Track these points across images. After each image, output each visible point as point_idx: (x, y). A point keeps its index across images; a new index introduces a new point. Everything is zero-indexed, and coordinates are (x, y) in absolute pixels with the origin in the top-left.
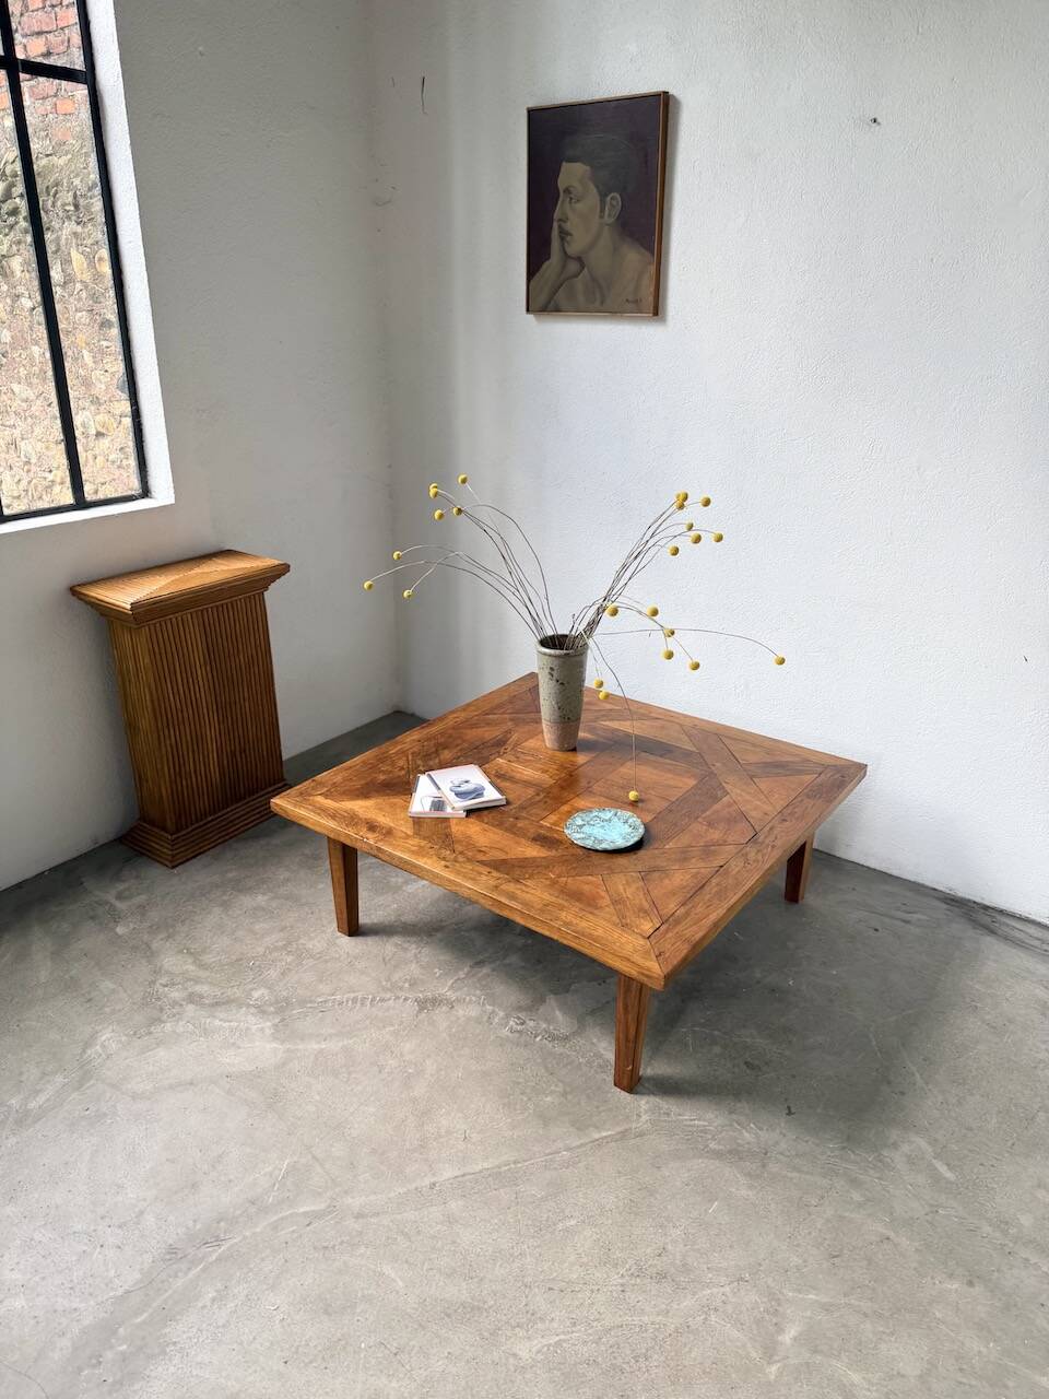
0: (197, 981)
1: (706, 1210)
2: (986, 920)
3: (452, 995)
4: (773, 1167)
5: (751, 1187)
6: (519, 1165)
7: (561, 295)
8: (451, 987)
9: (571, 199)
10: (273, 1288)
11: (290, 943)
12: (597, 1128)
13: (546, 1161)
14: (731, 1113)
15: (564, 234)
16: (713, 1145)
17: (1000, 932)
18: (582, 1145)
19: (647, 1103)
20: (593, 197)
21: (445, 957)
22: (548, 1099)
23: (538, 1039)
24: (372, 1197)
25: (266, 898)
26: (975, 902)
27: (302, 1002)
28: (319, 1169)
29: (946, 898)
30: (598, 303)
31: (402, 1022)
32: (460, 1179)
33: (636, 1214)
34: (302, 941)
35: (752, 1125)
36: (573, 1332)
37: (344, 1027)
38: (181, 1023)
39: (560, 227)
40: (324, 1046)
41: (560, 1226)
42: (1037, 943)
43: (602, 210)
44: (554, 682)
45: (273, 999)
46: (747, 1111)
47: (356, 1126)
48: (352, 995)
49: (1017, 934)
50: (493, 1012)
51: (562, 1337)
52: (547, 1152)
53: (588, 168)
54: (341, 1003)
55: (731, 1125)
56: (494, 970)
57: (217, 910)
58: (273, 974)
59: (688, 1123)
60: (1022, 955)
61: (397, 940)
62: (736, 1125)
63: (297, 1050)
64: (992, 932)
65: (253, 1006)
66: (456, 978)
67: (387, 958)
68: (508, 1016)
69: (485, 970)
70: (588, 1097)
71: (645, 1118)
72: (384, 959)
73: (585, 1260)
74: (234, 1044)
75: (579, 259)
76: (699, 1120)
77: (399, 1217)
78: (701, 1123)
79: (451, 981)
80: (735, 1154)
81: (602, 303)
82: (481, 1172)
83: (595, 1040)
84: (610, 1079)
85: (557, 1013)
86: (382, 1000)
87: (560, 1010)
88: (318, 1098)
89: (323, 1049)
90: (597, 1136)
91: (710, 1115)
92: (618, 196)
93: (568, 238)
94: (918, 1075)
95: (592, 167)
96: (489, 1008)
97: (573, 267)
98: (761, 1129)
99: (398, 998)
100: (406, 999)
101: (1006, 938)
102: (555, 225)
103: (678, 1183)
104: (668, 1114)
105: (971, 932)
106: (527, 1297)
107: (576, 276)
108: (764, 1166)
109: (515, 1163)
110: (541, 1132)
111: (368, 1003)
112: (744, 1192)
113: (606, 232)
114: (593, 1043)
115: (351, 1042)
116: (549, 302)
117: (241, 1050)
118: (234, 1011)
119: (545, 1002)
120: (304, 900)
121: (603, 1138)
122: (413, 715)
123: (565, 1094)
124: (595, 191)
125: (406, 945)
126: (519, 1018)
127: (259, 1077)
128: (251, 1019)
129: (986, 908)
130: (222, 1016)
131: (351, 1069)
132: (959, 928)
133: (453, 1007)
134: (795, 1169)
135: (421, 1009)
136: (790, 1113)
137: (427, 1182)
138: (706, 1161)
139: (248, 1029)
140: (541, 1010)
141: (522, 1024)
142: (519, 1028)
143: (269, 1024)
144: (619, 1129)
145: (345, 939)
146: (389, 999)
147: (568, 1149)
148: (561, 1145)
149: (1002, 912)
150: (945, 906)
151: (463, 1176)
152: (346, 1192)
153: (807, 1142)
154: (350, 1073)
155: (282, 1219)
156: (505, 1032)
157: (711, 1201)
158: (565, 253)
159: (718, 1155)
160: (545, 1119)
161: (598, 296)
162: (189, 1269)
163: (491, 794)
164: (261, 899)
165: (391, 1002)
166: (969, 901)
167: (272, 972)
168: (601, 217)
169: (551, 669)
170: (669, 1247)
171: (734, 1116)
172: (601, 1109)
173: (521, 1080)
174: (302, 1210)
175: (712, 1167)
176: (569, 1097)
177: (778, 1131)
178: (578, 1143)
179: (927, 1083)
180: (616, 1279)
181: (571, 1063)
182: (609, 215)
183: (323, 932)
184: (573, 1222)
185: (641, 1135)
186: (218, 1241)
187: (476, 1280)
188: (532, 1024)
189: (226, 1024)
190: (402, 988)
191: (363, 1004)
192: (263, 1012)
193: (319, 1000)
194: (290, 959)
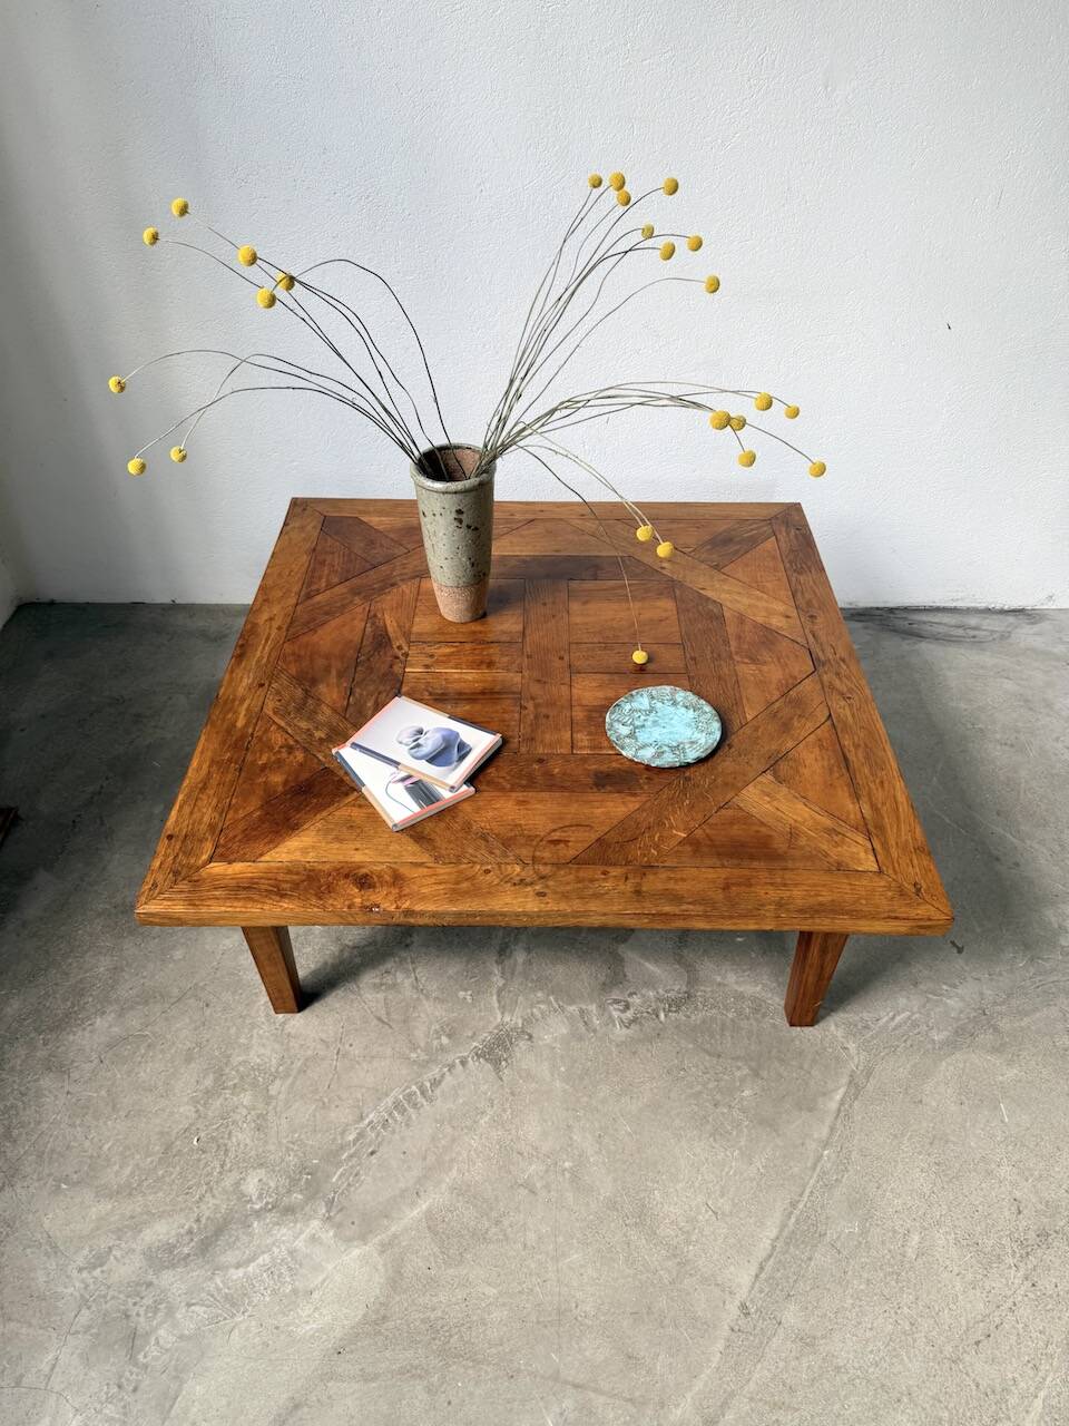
0: (136, 1226)
1: (1002, 1121)
2: (903, 624)
3: (514, 1020)
4: (1004, 1024)
5: (1010, 1063)
6: (801, 1206)
8: (503, 1009)
11: (220, 1074)
12: (824, 1094)
13: (820, 1178)
14: (916, 984)
16: (937, 1037)
17: (924, 633)
18: (832, 1129)
19: (836, 1025)
21: (454, 967)
22: (747, 1093)
23: (662, 1016)
24: (699, 1385)
25: (111, 1017)
26: (878, 609)
27: (332, 1157)
29: (852, 615)
31: (491, 1101)
32: (763, 1276)
33: (957, 1178)
34: (236, 1060)
35: (945, 987)
36: (1044, 1379)
37: (425, 1159)
38: (178, 1316)
40: (424, 1207)
41: (911, 1253)
42: (960, 632)
44: (464, 529)
45: (284, 1181)
46: (926, 972)
47: (579, 1295)
48: (389, 1100)
49: (941, 629)
50: (582, 1012)
51: (1042, 1394)
52: (809, 1165)
54: (385, 1124)
55: (928, 1000)
56: (528, 950)
57: (47, 1082)
58: (243, 1137)
59: (893, 1024)
60: (962, 651)
61: (369, 979)
62: (930, 996)
63: (395, 1236)
64: (920, 636)
65: (265, 1209)
66: (495, 991)
67: (382, 1014)
68: (602, 1007)
69: (520, 957)
70: (781, 1061)
71: (852, 1046)
72: (379, 1019)
73: (970, 1276)
74: (295, 1291)
76: (899, 1013)
77: (752, 1386)
78: (902, 1016)
79: (495, 997)
80: (963, 1036)
82: (774, 1247)
83: (719, 979)
84: (782, 1021)
85: (647, 964)
86: (436, 1083)
87: (648, 960)
88: (492, 1291)
89: (429, 1211)
90: (833, 1106)
91: (902, 1001)
94: (1008, 835)
96: (572, 1009)
98: (955, 986)
99: (451, 1067)
100: (463, 1063)
101: (936, 638)
103: (953, 1108)
104: (867, 1027)
105: (906, 645)
106: (967, 1374)
108: (996, 1029)
109: (794, 1205)
110: (779, 1142)
111: (420, 1099)
112: (1012, 1073)
114: (719, 984)
115: (454, 1173)
117: (316, 1295)
118: (245, 1239)
119: (622, 960)
120: (175, 991)
121: (842, 1103)
122: (52, 603)
123: (756, 1074)
125: (389, 980)
126: (617, 1002)
127: (384, 1318)
128: (284, 1233)
129: (891, 610)
130: (230, 1257)
131: (494, 1214)
132: (892, 645)
133: (531, 1037)
134: (1023, 1013)
135: (496, 1063)
136: (960, 951)
137: (733, 1309)
138: (949, 1060)
139: (291, 1253)
140: (629, 975)
141: (627, 1007)
142: (629, 1014)
143: (315, 1224)
144: (845, 1080)
145: (297, 1021)
146: (443, 1076)
147: (826, 1145)
148: (814, 1145)
149: (906, 609)
150: (860, 625)
151: (762, 1268)
152: (662, 1405)
153: (1001, 975)
154: (497, 1223)
156: (620, 1032)
157: (997, 1108)
159: (952, 1045)
160: (769, 1124)
163: (480, 742)
164: (104, 1026)
165: (448, 1078)
166: (871, 608)
167: (238, 1136)
169: (459, 512)
170: (1018, 1194)
171: (921, 987)
172: (806, 1066)
173: (699, 1088)
175: (961, 1066)
176: (764, 1074)
177: (969, 979)
178: (825, 1131)
179: (1023, 841)
180: (1016, 1277)
181: (723, 1028)
183: (253, 1026)
184: (916, 1238)
185: (869, 1073)
187: (905, 1399)
188: (636, 1000)
189: (251, 1268)
190: (442, 1049)
191: (415, 1106)
192: (290, 1210)
193: (351, 1138)
194: (246, 1098)
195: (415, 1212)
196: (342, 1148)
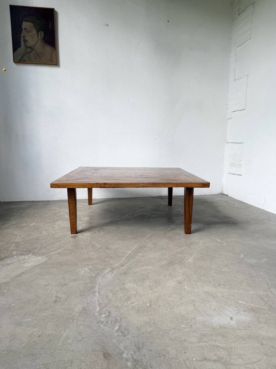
6: (142, 245)
7: (25, 58)
9: (27, 31)
10: (124, 284)
11: (7, 243)
12: (146, 236)
13: (145, 242)
15: (25, 41)
16: (169, 230)
18: (148, 238)
20: (34, 32)
22: (130, 236)
23: (112, 231)
24: (120, 262)
28: (98, 266)
30: (39, 60)
31: (73, 241)
32: (134, 251)
33: (173, 240)
34: (12, 241)
36: (193, 255)
37: (57, 247)
39: (24, 39)
41: (164, 247)
43: (38, 36)
45: (22, 252)
47: (93, 257)
48: (48, 243)
51: (192, 257)
53: (32, 24)
54: (48, 245)
55: (167, 227)
58: (13, 248)
59: (160, 229)
63: (49, 255)
65: (17, 255)
73: (177, 248)
74: (24, 262)
75: (31, 48)
77: (132, 261)
81: (40, 60)
82: (136, 249)
86: (60, 240)
87: (108, 227)
89: (58, 252)
90: (148, 236)
92: (43, 32)
93: (27, 42)
95: (33, 24)
96: (92, 232)
97: (29, 50)
100: (66, 238)
102: (22, 38)
106: (177, 256)
107: (31, 52)
109: (140, 245)
110: (137, 240)
113: (40, 41)
115: (64, 248)
116: (22, 59)
117: (29, 262)
118: (12, 258)
121: (150, 236)
124: (35, 30)
126: (102, 231)
127: (46, 263)
131: (73, 251)
137: (127, 255)
139: (24, 258)
141: (104, 231)
144: (150, 234)
146: (62, 240)
147: (146, 239)
148: (144, 240)
152: (112, 265)
155: (104, 276)
156: (103, 233)
158: (26, 46)
159: (171, 230)
160: (135, 239)
161: (38, 58)
162: (95, 295)
166: (154, 196)
167: (11, 248)
168: (37, 37)
173: (120, 236)
174: (106, 272)
175: (174, 232)
176: (133, 235)
180: (186, 248)
182: (40, 37)
184: (166, 246)
185: (155, 233)
186: (93, 287)
188: (106, 230)
189: (13, 261)
190: (62, 237)
191: (55, 243)
192: (24, 254)
193: (39, 247)
194: (14, 244)
195: (54, 253)
196: (37, 248)
